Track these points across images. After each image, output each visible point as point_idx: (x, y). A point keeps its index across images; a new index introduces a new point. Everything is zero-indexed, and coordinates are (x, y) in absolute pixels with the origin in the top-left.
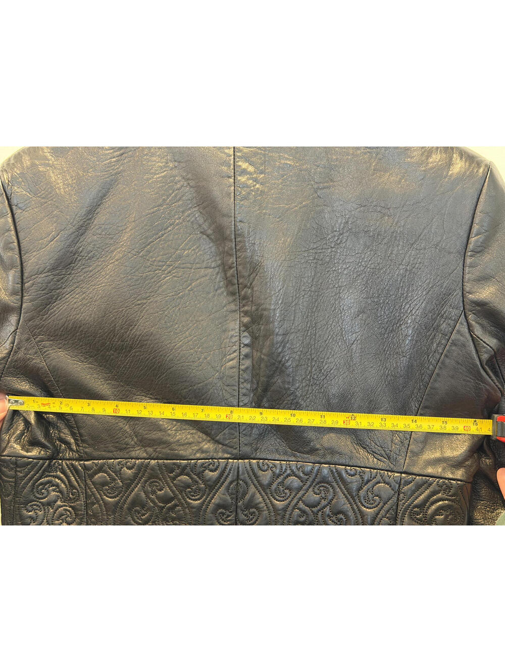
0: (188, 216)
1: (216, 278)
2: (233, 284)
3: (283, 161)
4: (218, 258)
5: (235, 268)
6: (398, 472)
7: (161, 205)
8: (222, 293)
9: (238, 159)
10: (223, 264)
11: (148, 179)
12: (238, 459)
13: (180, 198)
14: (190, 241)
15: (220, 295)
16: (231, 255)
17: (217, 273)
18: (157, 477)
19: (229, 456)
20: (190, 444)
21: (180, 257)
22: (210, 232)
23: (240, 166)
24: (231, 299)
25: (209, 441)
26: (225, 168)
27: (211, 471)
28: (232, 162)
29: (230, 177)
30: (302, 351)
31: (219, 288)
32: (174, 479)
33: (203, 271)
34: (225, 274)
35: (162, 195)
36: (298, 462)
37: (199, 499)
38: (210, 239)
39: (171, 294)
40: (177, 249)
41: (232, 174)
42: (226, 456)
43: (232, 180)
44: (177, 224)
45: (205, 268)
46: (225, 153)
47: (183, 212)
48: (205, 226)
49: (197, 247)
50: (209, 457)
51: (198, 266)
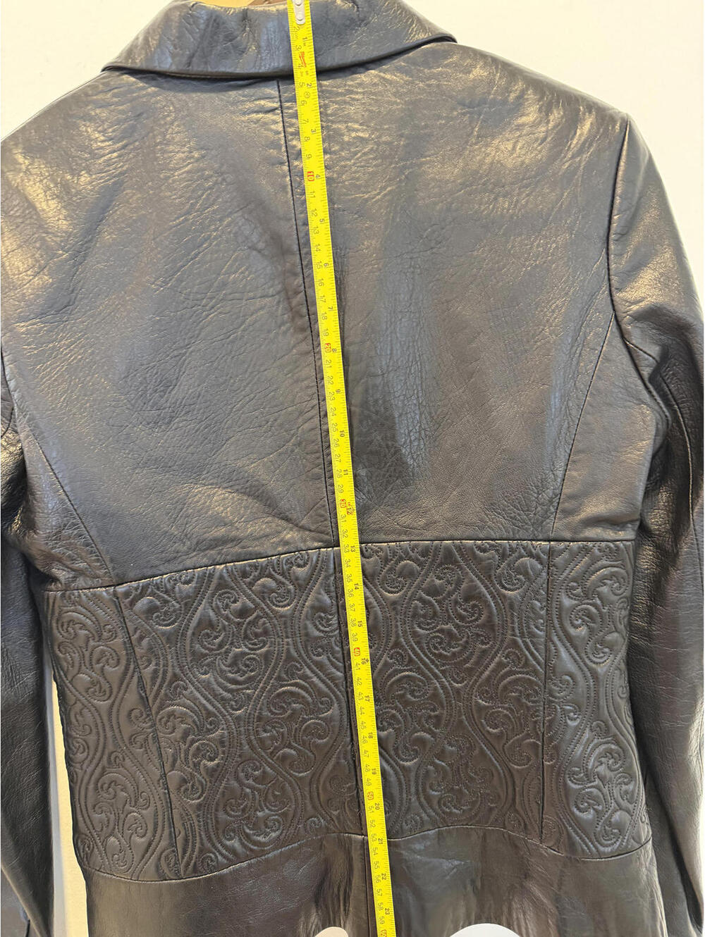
0: (229, 225)
1: (277, 310)
2: (302, 316)
3: (353, 135)
4: (276, 282)
5: (303, 293)
6: (545, 541)
7: (188, 213)
8: (288, 329)
9: (290, 137)
10: (285, 290)
11: (167, 178)
12: (333, 547)
13: (215, 200)
14: (235, 260)
15: (285, 333)
16: (295, 275)
17: (279, 302)
18: (227, 586)
19: (320, 544)
20: (267, 536)
21: (224, 284)
22: (261, 245)
23: (294, 146)
24: (301, 336)
25: (291, 529)
26: (273, 152)
27: (299, 566)
28: (283, 142)
29: (282, 163)
30: (405, 395)
31: (283, 323)
32: (251, 584)
33: (258, 303)
34: (290, 303)
35: (189, 198)
36: (410, 541)
37: (288, 605)
38: (263, 255)
39: (219, 338)
40: (219, 274)
41: (285, 158)
42: (316, 544)
43: (286, 168)
44: (215, 238)
45: (261, 297)
46: (272, 130)
47: (221, 220)
48: (254, 238)
49: (247, 269)
50: (294, 550)
51: (251, 294)
